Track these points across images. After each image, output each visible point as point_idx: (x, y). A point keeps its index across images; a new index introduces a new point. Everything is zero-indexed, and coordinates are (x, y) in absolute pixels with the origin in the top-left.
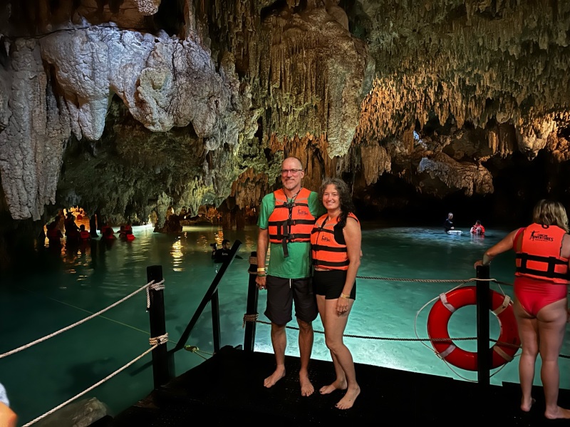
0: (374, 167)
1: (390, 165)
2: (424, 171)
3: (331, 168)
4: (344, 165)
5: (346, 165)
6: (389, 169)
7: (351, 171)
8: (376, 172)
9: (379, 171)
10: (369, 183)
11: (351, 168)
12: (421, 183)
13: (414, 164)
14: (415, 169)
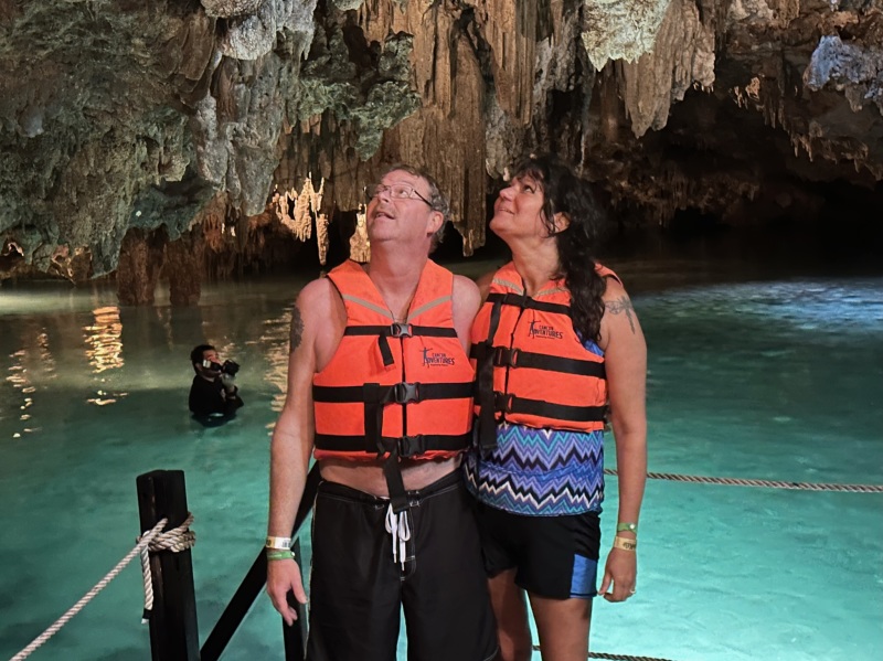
0: (660, 70)
1: (711, 64)
2: (828, 84)
3: (519, 76)
4: (553, 64)
5: (562, 64)
6: (709, 79)
7: (578, 87)
8: (665, 89)
9: (674, 85)
10: (640, 129)
11: (578, 73)
12: (813, 124)
13: (790, 57)
14: (793, 76)
